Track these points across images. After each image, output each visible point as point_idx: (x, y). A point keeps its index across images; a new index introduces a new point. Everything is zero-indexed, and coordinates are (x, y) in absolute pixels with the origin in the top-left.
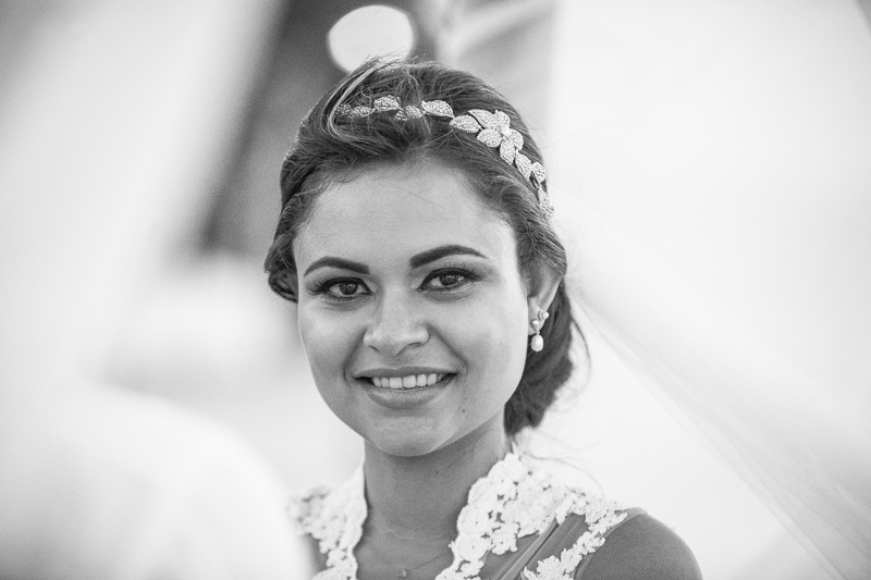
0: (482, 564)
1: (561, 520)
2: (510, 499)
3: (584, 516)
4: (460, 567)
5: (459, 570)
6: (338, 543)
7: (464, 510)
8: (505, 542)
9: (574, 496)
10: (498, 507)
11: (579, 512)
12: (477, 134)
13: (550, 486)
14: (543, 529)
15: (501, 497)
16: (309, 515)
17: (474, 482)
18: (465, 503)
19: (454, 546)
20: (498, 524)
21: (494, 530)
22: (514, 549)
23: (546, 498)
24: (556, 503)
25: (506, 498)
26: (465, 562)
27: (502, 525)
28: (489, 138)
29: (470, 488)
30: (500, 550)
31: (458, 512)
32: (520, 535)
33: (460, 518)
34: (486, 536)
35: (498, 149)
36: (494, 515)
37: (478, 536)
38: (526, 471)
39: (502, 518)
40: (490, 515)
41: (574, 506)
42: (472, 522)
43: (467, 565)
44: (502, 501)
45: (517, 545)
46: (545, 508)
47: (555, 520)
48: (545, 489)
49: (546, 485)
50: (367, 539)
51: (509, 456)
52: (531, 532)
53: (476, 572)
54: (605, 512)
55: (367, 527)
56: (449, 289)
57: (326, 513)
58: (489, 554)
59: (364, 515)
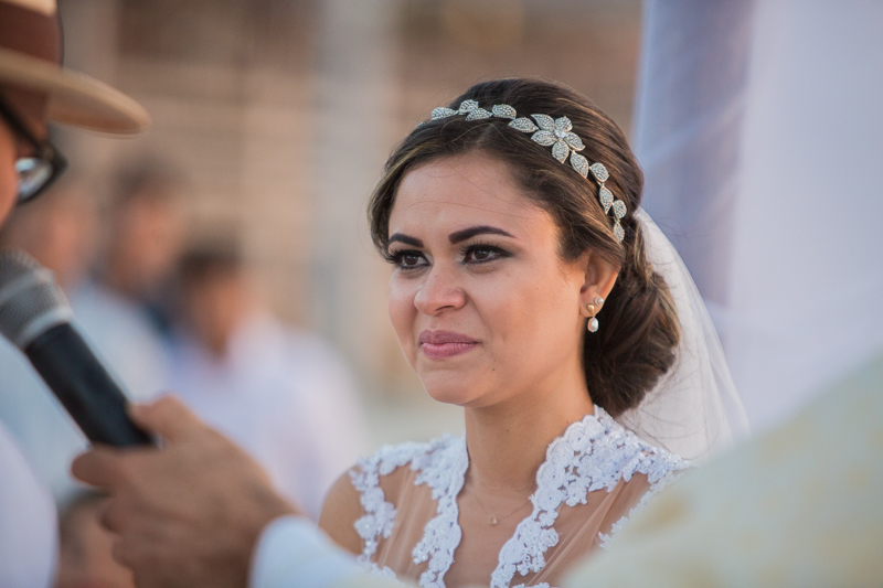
0: (556, 515)
1: (627, 478)
2: (586, 454)
3: (646, 476)
4: (538, 515)
5: (537, 520)
6: (447, 491)
7: (542, 467)
8: (577, 495)
9: (642, 455)
10: (576, 462)
11: (642, 471)
12: (532, 134)
13: (624, 444)
14: (611, 485)
15: (576, 453)
16: (429, 465)
17: (551, 441)
18: (544, 459)
19: (534, 499)
20: (574, 477)
21: (570, 482)
22: (584, 502)
23: (617, 455)
24: (626, 459)
25: (582, 454)
26: (542, 511)
27: (578, 479)
28: (543, 138)
29: (547, 447)
30: (572, 502)
31: (536, 469)
32: (591, 489)
33: (539, 473)
34: (562, 488)
35: (551, 147)
36: (571, 469)
37: (556, 489)
38: (603, 429)
39: (578, 471)
40: (567, 469)
41: (640, 465)
42: (550, 478)
43: (544, 514)
44: (578, 457)
45: (587, 497)
46: (615, 464)
47: (622, 478)
48: (618, 447)
49: (620, 443)
50: (468, 487)
51: (588, 417)
52: (600, 488)
53: (551, 523)
54: (664, 472)
55: (467, 476)
56: (481, 262)
57: (442, 463)
58: (563, 505)
59: (466, 466)
